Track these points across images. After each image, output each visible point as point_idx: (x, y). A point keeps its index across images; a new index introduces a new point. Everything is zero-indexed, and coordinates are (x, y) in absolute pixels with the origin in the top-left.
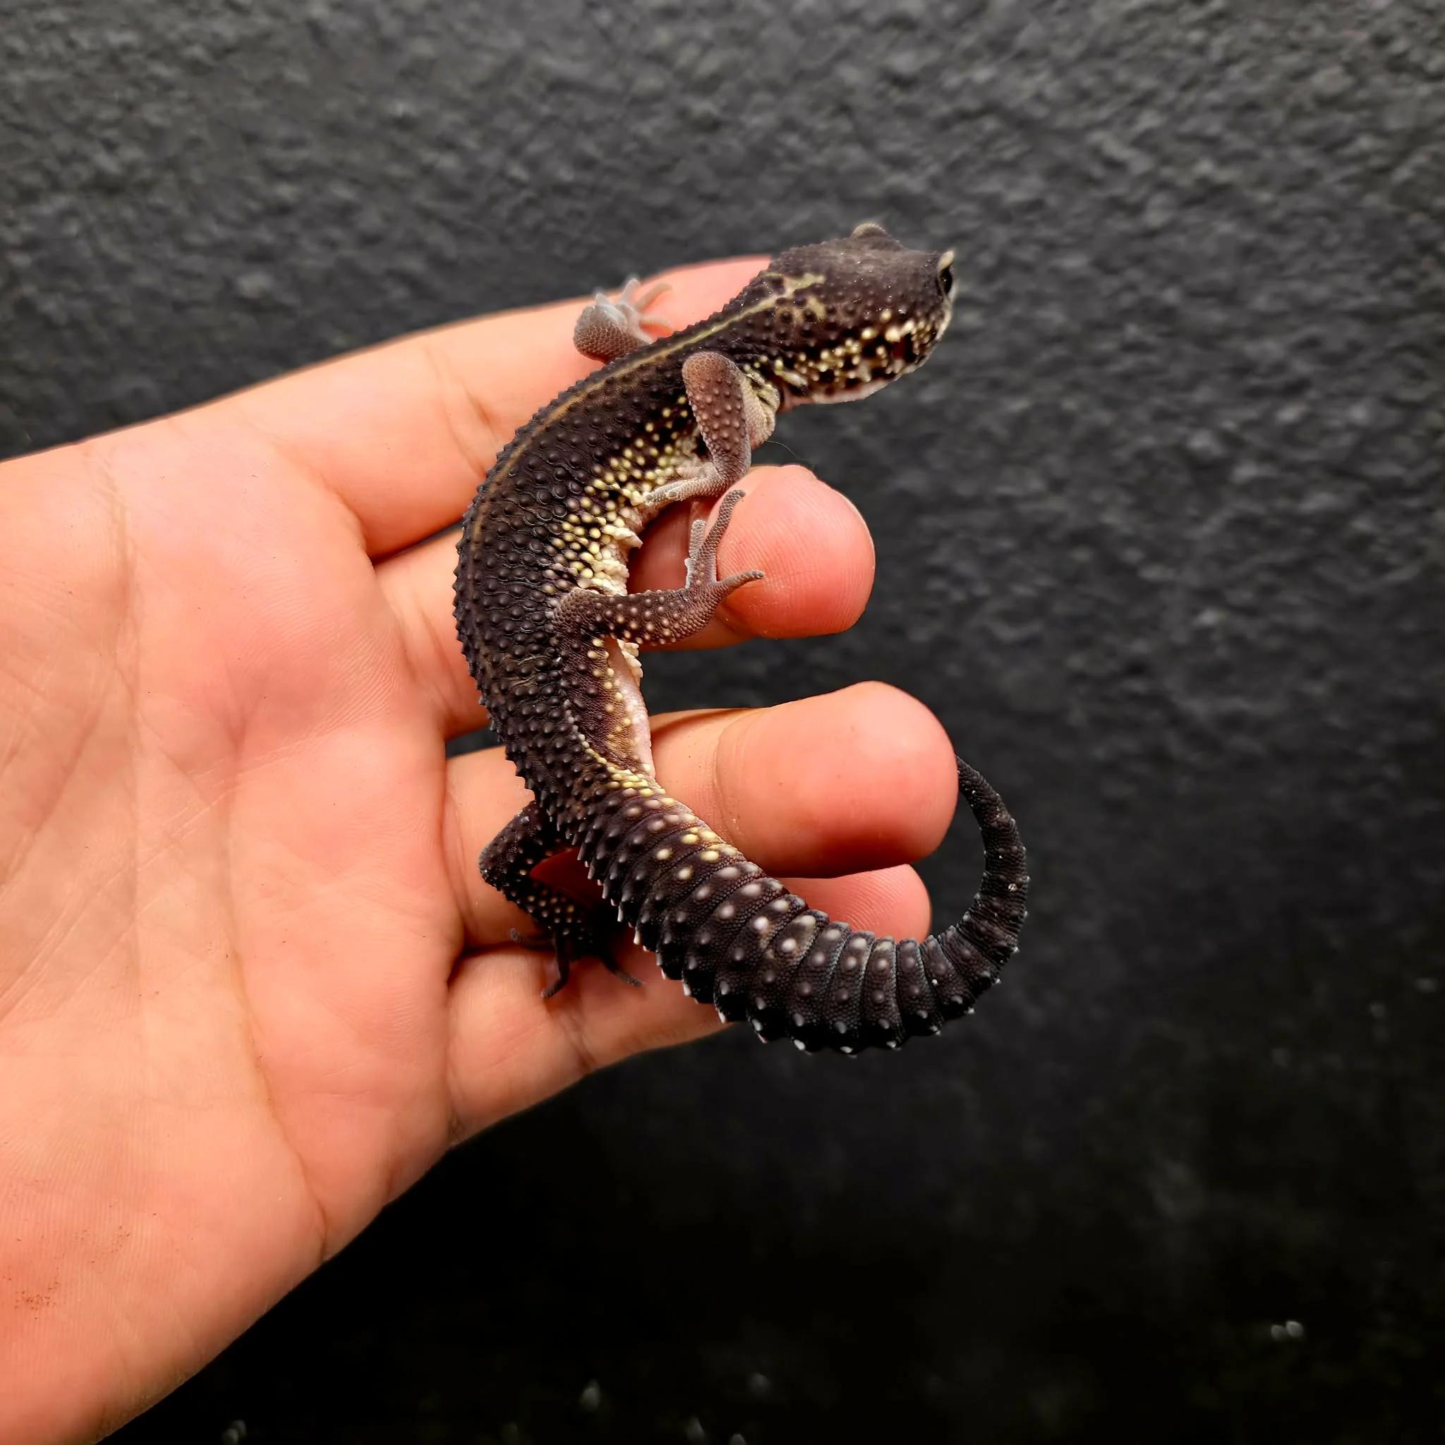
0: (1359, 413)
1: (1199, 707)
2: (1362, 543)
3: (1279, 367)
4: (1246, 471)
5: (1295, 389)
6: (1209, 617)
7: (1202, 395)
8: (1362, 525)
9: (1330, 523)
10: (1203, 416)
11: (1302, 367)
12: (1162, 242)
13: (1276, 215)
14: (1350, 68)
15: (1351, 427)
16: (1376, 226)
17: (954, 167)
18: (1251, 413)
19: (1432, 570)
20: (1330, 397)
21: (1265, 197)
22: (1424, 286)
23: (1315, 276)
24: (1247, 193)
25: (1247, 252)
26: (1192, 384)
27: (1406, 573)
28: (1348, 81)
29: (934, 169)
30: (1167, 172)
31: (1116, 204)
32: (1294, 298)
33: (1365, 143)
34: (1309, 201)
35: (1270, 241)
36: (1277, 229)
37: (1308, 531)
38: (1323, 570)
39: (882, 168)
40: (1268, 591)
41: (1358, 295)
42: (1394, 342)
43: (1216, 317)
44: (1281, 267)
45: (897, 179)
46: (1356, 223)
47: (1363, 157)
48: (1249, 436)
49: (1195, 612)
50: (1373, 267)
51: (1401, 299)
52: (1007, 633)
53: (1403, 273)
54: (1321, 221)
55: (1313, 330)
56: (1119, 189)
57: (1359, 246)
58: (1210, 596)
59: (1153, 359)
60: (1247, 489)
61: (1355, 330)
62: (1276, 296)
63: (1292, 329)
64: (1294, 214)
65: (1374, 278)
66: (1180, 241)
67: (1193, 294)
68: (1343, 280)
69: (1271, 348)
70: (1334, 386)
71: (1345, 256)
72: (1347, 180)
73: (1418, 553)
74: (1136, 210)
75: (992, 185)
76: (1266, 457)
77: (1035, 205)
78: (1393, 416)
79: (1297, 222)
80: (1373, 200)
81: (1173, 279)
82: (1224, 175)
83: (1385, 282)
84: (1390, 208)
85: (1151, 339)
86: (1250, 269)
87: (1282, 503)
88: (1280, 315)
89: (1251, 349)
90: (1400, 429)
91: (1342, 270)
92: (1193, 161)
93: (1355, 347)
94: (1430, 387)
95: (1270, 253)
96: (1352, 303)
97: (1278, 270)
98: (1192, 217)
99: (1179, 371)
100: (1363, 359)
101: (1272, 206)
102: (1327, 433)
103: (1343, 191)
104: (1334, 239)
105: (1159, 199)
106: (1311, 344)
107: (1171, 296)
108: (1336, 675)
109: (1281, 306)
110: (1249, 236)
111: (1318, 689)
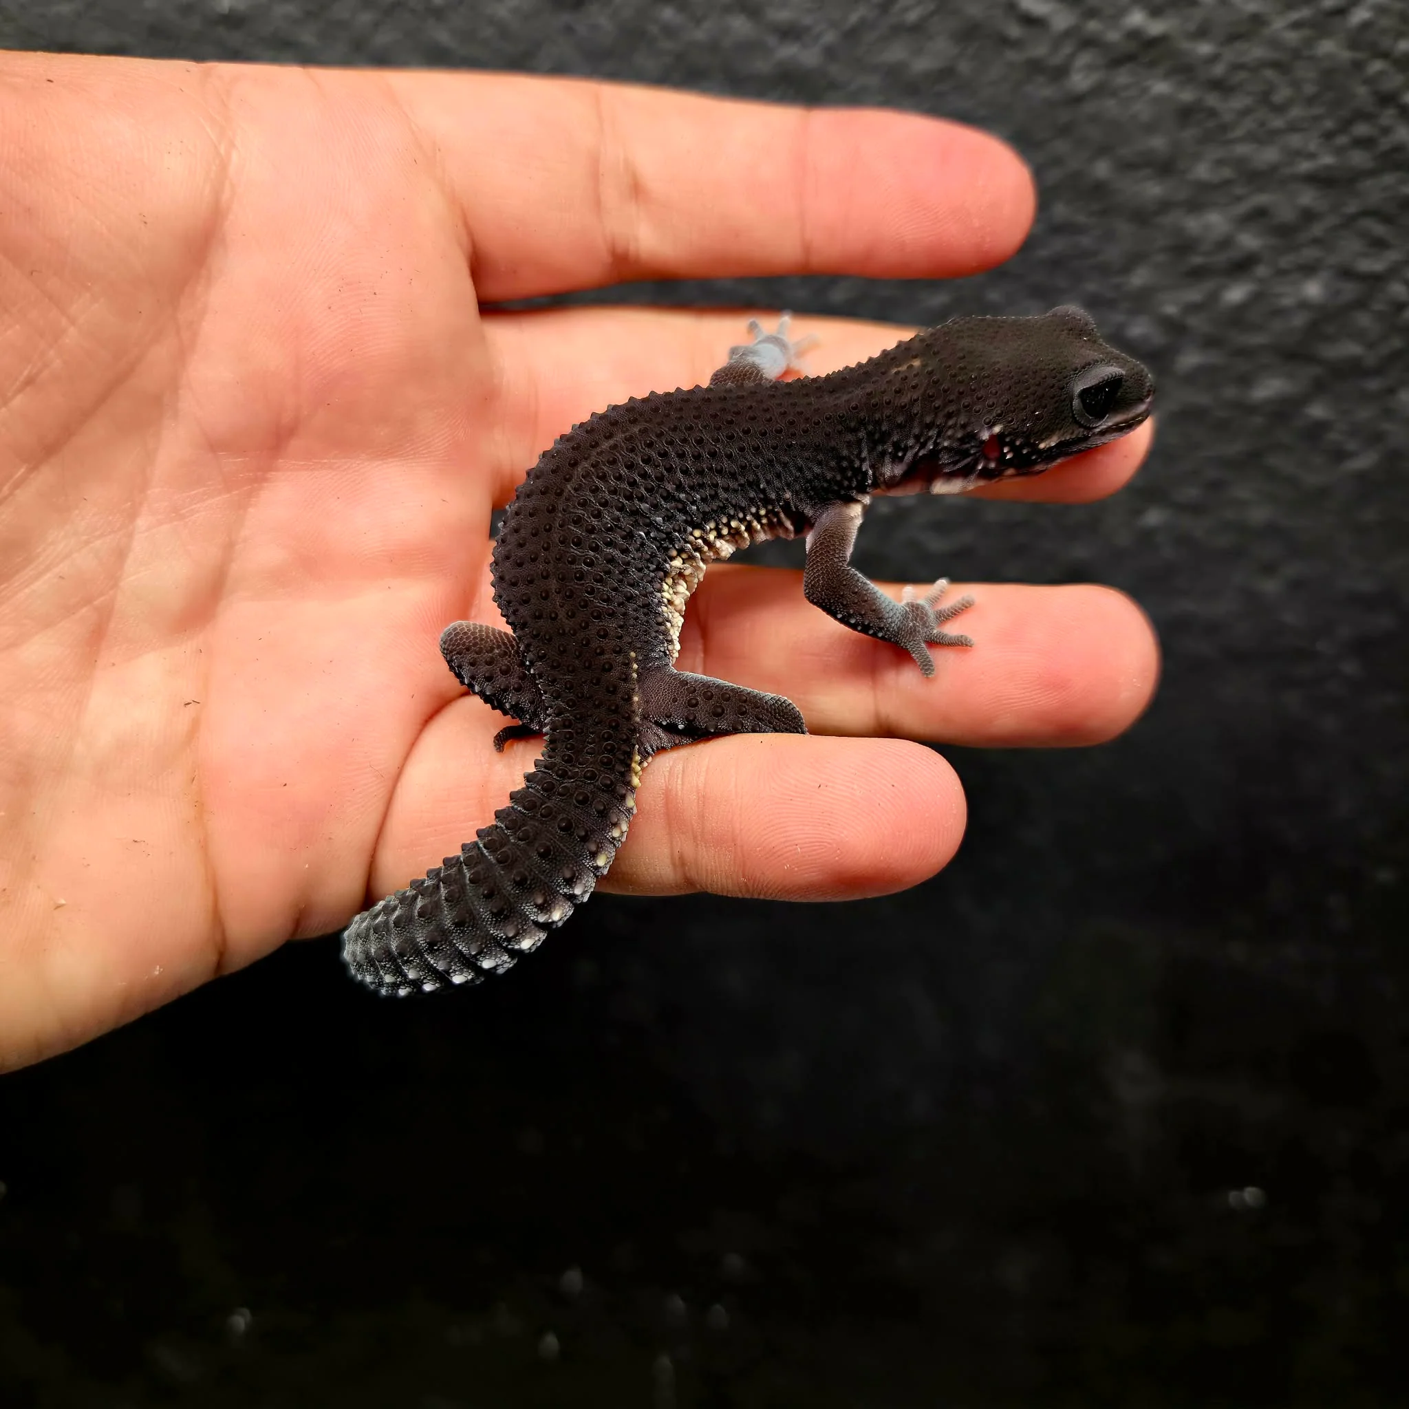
0: (1313, 289)
2: (1317, 430)
3: (1225, 243)
5: (1242, 266)
6: (1154, 517)
7: (1139, 278)
8: (1317, 411)
9: (1283, 410)
10: (1141, 301)
11: (1249, 241)
12: (1089, 107)
13: (1219, 70)
15: (1304, 305)
16: (1330, 76)
17: (852, 35)
18: (1194, 295)
19: (1394, 456)
20: (1282, 273)
21: (1204, 49)
22: (1385, 144)
23: (1264, 137)
24: (1186, 45)
25: (1186, 114)
26: (1128, 266)
27: (1365, 461)
29: (830, 37)
30: (1093, 26)
31: (1035, 67)
32: (1240, 164)
34: (1256, 52)
35: (1212, 100)
36: (1220, 86)
37: (1258, 420)
38: (1275, 461)
39: (772, 40)
40: (1216, 486)
41: (1311, 156)
42: (1352, 207)
43: (1153, 190)
44: (1224, 128)
45: (788, 51)
46: (1307, 73)
48: (1194, 321)
49: (1138, 512)
50: (1329, 124)
51: (1359, 159)
53: (1362, 129)
54: (1269, 74)
55: (1261, 199)
56: (1040, 50)
57: (1311, 101)
59: (1085, 241)
61: (1308, 197)
62: (1220, 163)
63: (1239, 199)
64: (1237, 67)
65: (1329, 136)
66: (1110, 106)
67: (1128, 167)
68: (1295, 140)
70: (1285, 261)
71: (1296, 112)
72: (1296, 25)
73: (1376, 438)
74: (1060, 73)
75: (896, 53)
76: (1210, 342)
77: (947, 73)
78: (1350, 290)
79: (1242, 75)
80: (1327, 47)
81: (1103, 150)
82: (1156, 28)
83: (1342, 140)
84: (1346, 55)
85: (1081, 219)
86: (1189, 134)
87: (1230, 392)
88: (1227, 183)
89: (1193, 224)
90: (1361, 304)
91: (1293, 128)
92: (1122, 12)
93: (1309, 216)
94: (1393, 256)
95: (1212, 113)
96: (1305, 166)
97: (1219, 133)
98: (1122, 77)
99: (1113, 254)
100: (1317, 230)
101: (1214, 59)
102: (1280, 312)
103: (1292, 37)
104: (1283, 93)
105: (1085, 58)
106: (1259, 215)
107: (1102, 169)
108: (1292, 570)
109: (1227, 173)
111: (1270, 586)
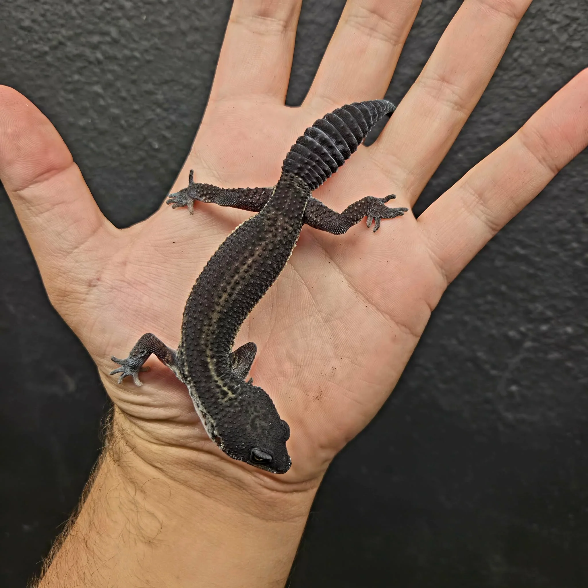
1: (509, 416)
4: (528, 344)
14: (570, 221)
28: (569, 225)
33: (575, 245)
47: (573, 249)
52: (442, 386)
58: (515, 382)
60: (528, 350)
69: (539, 307)
110: (531, 271)
